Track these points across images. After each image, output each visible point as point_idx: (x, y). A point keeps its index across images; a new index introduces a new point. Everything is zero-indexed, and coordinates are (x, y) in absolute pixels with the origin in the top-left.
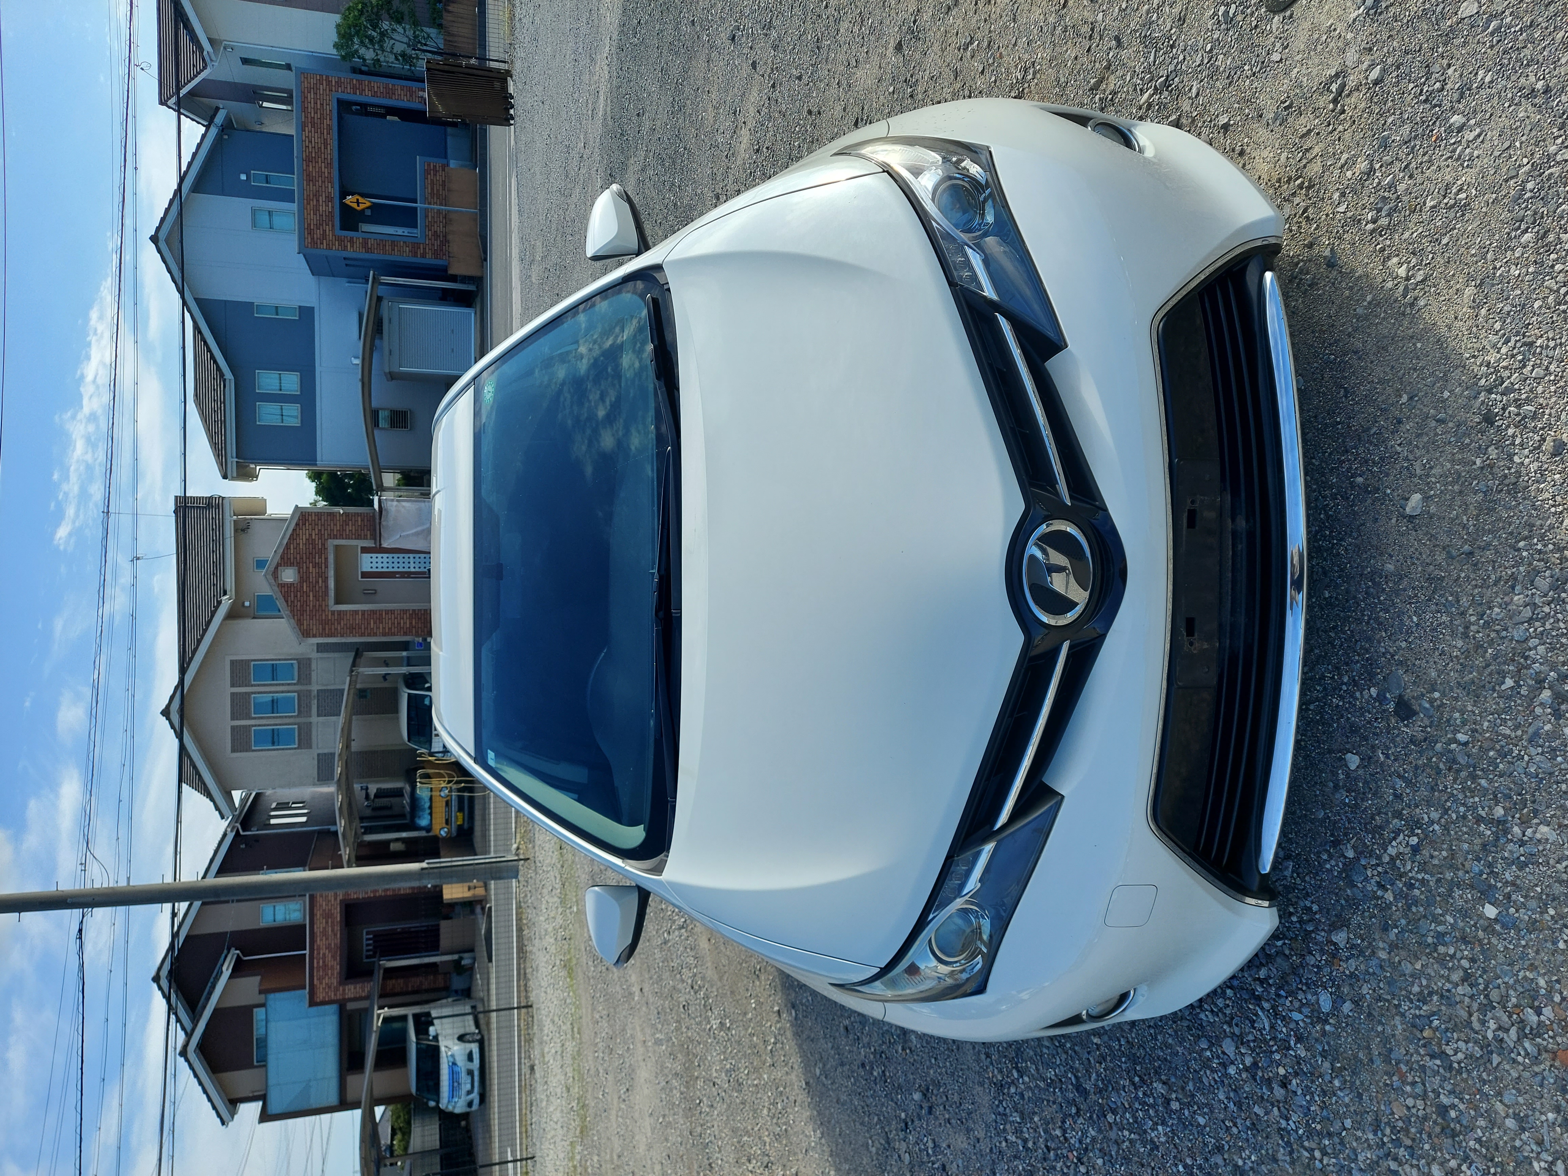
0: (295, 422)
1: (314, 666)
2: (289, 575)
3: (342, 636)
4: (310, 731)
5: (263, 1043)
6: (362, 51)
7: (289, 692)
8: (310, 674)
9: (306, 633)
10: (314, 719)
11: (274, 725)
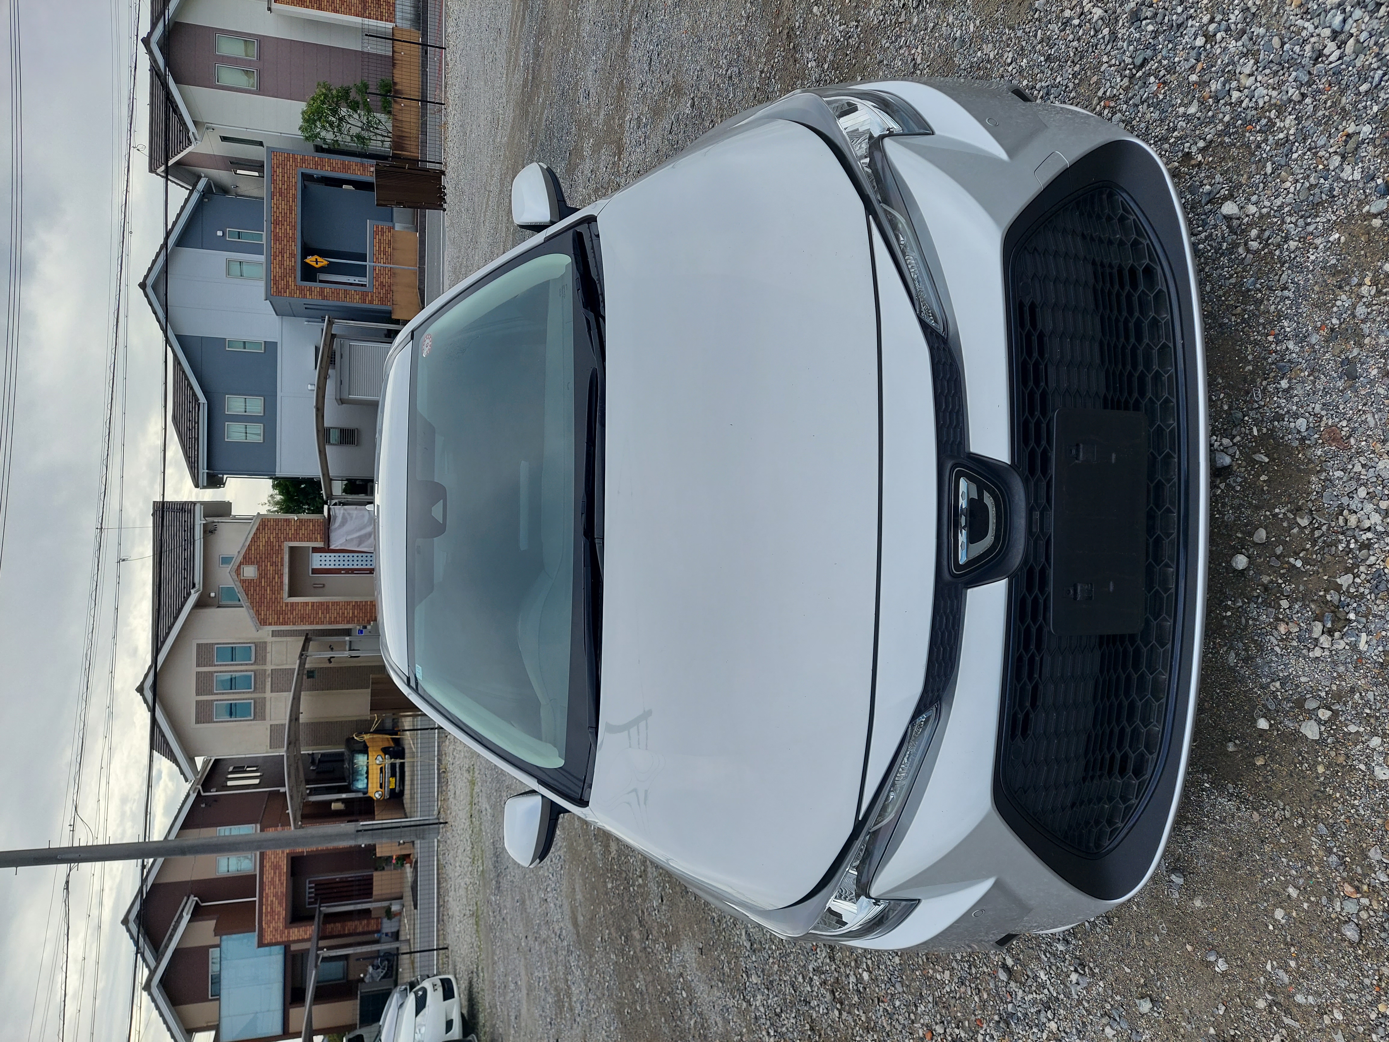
0: (260, 439)
1: (269, 649)
2: (250, 572)
3: (294, 624)
4: (265, 705)
5: (217, 980)
6: (323, 134)
7: (246, 671)
8: (265, 656)
9: (263, 622)
10: (268, 694)
11: (233, 700)
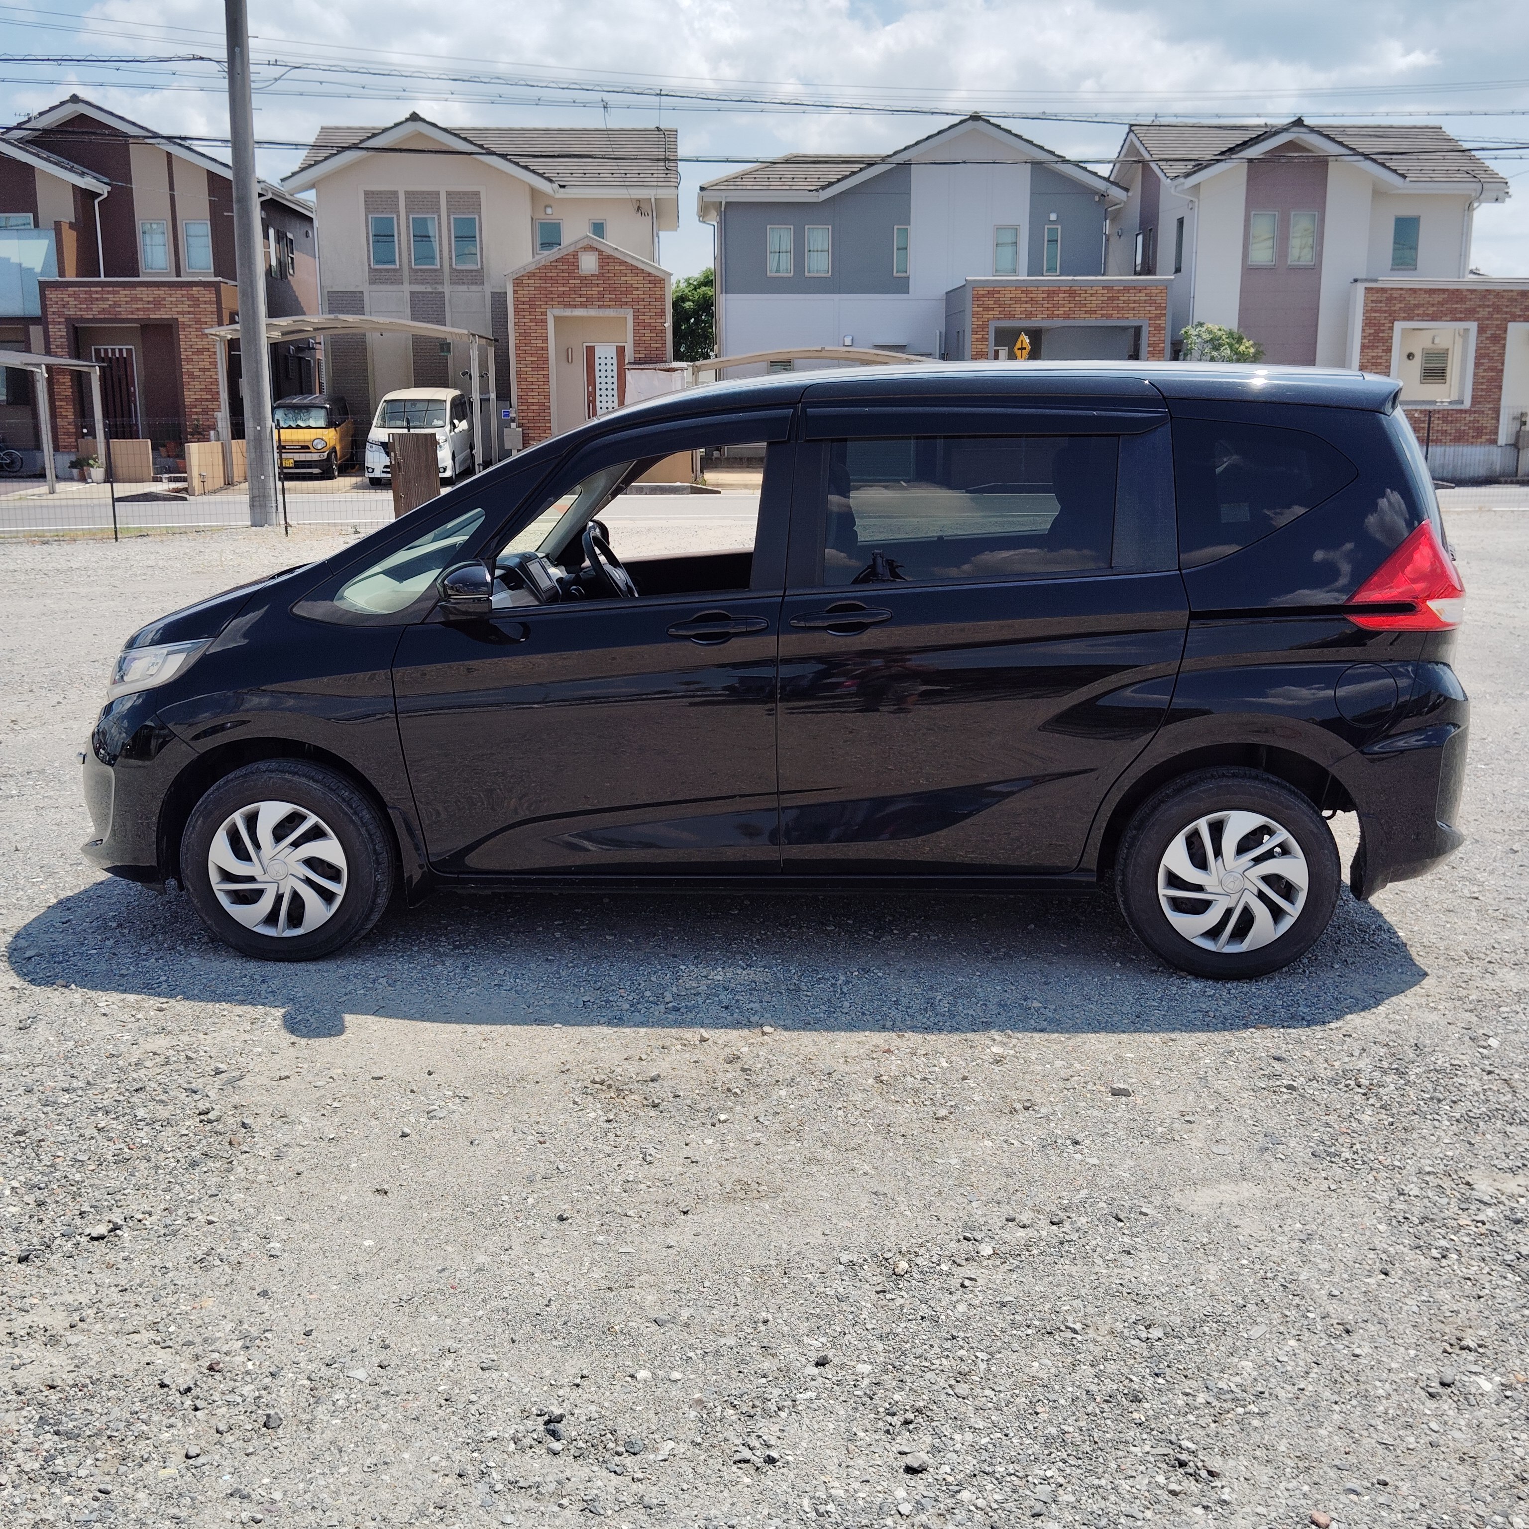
0: (771, 271)
1: (474, 288)
3: (516, 323)
4: (392, 283)
7: (441, 258)
8: (464, 283)
9: (518, 283)
11: (399, 241)
